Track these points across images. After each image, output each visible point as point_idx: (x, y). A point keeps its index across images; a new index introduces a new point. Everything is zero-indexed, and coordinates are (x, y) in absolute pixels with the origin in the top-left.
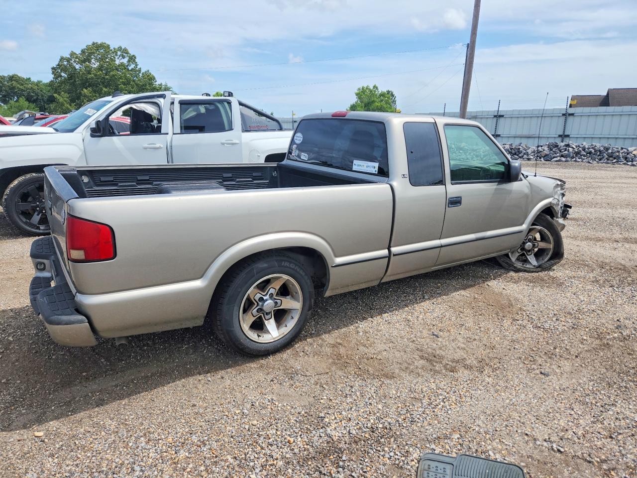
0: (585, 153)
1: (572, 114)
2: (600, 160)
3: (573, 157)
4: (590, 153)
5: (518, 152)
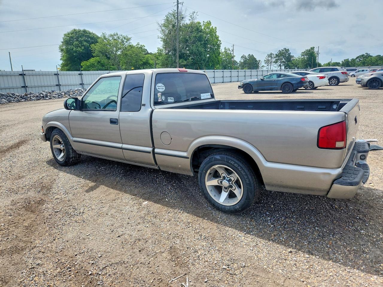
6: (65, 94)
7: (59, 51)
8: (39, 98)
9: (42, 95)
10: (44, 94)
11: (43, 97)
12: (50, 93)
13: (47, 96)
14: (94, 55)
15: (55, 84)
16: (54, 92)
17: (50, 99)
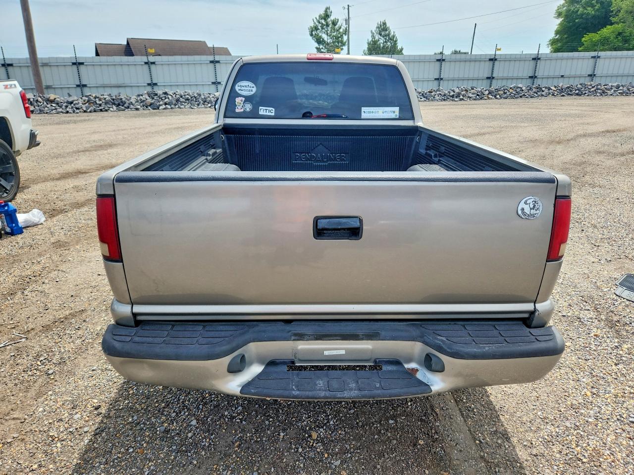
0: (184, 100)
1: (153, 63)
2: (198, 105)
3: (175, 105)
4: (188, 99)
5: (122, 102)
6: (490, 93)
7: (555, 16)
8: (445, 98)
9: (452, 93)
10: (457, 90)
11: (453, 96)
12: (466, 91)
13: (458, 95)
14: (613, 20)
15: (486, 75)
16: (473, 89)
17: (461, 100)
